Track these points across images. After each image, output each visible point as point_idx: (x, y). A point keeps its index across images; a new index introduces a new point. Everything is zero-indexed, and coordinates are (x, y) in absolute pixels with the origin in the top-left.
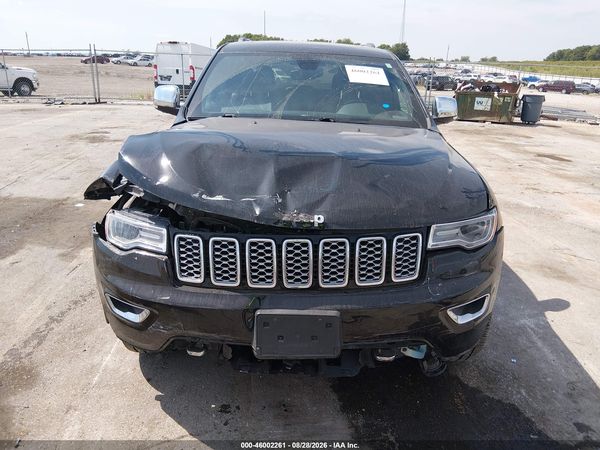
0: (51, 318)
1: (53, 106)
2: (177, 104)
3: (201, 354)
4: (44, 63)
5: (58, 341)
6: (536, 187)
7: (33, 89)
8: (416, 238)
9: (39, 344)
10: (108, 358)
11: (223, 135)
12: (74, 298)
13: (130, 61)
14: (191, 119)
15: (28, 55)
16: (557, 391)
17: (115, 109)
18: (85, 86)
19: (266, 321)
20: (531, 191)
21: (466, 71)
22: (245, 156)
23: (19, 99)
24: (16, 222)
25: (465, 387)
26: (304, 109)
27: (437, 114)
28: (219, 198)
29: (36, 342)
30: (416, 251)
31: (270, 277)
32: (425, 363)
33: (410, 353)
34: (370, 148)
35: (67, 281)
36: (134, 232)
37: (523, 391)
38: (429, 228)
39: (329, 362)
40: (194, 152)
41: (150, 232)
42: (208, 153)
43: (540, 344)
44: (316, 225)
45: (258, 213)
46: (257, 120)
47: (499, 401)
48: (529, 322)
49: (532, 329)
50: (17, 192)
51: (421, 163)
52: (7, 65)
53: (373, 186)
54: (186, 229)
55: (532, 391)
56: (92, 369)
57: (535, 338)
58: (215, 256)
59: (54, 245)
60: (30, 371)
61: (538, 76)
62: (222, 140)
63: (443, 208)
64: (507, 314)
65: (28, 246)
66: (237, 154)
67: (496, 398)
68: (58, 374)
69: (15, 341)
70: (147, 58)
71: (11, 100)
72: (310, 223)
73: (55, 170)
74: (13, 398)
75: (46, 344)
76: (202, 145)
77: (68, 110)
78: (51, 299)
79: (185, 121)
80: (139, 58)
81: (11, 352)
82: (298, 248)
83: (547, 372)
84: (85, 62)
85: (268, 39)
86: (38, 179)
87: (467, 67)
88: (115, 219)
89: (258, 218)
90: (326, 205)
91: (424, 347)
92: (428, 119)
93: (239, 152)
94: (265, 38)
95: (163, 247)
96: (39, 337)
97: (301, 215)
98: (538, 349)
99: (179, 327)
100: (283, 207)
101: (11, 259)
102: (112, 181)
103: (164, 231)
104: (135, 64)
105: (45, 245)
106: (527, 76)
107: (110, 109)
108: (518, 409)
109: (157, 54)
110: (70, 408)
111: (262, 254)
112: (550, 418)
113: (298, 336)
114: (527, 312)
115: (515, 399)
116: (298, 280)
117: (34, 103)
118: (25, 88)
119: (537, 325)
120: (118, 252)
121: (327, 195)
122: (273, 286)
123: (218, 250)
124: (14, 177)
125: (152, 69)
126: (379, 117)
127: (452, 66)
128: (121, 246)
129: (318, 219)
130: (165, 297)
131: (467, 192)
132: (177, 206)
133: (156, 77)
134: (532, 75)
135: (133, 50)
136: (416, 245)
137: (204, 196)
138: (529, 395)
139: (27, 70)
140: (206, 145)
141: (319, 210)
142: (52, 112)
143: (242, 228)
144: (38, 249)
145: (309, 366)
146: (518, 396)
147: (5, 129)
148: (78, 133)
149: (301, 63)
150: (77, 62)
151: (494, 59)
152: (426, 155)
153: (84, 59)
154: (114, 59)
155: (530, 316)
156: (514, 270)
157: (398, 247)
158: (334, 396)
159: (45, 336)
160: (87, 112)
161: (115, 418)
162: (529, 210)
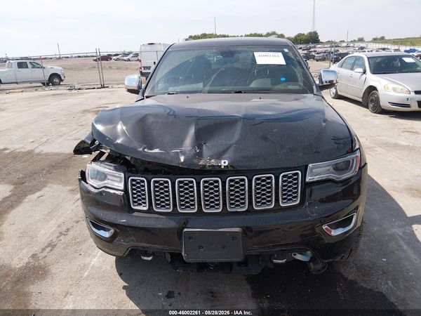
0: (61, 233)
1: (73, 91)
2: (140, 87)
3: (150, 258)
4: (69, 63)
5: (64, 249)
6: (410, 130)
7: (62, 80)
8: (297, 174)
9: (51, 250)
10: (95, 260)
11: (162, 106)
12: (77, 219)
13: (125, 58)
14: (147, 97)
15: (60, 58)
16: (417, 283)
17: (113, 91)
18: (94, 77)
19: (191, 235)
20: (406, 133)
21: (362, 48)
22: (176, 120)
23: (52, 87)
24: (43, 169)
25: (345, 279)
26: (224, 85)
27: (322, 83)
28: (157, 151)
29: (49, 249)
30: (297, 184)
31: (193, 205)
32: (311, 264)
33: (299, 257)
34: (265, 110)
35: (73, 207)
36: (103, 176)
37: (389, 282)
38: (306, 167)
39: (239, 264)
40: (141, 119)
41: (113, 176)
42: (151, 120)
43: (405, 247)
44: (223, 167)
45: (182, 160)
46: (188, 95)
47: (371, 290)
48: (398, 231)
49: (400, 236)
50: (46, 149)
51: (303, 119)
52: (44, 66)
53: (265, 138)
54: (136, 173)
55: (396, 283)
56: (84, 267)
57: (402, 243)
58: (155, 191)
59: (66, 183)
60: (44, 268)
61: (416, 48)
62: (162, 110)
63: (316, 152)
64: (381, 226)
65: (50, 185)
66: (170, 120)
67: (369, 287)
68: (62, 271)
69: (36, 249)
70: (137, 55)
71: (47, 89)
72: (218, 166)
73: (72, 134)
74: (32, 287)
75: (56, 250)
76: (146, 115)
77: (83, 93)
78: (61, 220)
79: (143, 99)
80: (131, 55)
81: (34, 256)
82: (211, 184)
83: (409, 268)
84: (96, 60)
85: (218, 37)
86: (60, 140)
87: (362, 45)
88: (92, 167)
89: (182, 163)
90: (230, 153)
91: (309, 253)
92: (314, 87)
93: (171, 119)
94: (216, 36)
95: (121, 186)
96: (52, 246)
97: (213, 161)
98: (404, 251)
99: (133, 240)
100: (200, 155)
101: (38, 194)
102: (90, 142)
103: (122, 175)
104: (129, 60)
105: (60, 184)
106: (408, 48)
107: (110, 91)
108: (385, 296)
109: (141, 52)
110: (67, 293)
111: (187, 189)
112: (409, 302)
113: (213, 246)
114: (396, 223)
115: (383, 289)
116: (213, 207)
117: (61, 90)
118: (56, 80)
119: (404, 233)
120: (93, 190)
121: (230, 146)
122: (195, 211)
123: (157, 187)
124: (45, 139)
125: (138, 62)
126: (278, 87)
127: (352, 45)
128: (95, 186)
129: (224, 163)
130: (123, 220)
131: (336, 139)
132: (132, 158)
133: (141, 68)
134: (412, 48)
135: (127, 51)
136: (297, 179)
137: (146, 150)
138: (394, 285)
139: (57, 69)
140: (150, 115)
141: (225, 156)
142: (72, 95)
143: (173, 171)
144: (55, 187)
145: (226, 267)
146: (385, 286)
147: (41, 108)
148: (88, 109)
149: (223, 53)
150: (91, 61)
151: (383, 38)
152: (308, 113)
153: (95, 58)
154: (115, 57)
155: (400, 227)
156: (389, 192)
157: (284, 181)
158: (248, 287)
159: (55, 245)
160: (96, 94)
161: (96, 300)
162: (404, 147)
